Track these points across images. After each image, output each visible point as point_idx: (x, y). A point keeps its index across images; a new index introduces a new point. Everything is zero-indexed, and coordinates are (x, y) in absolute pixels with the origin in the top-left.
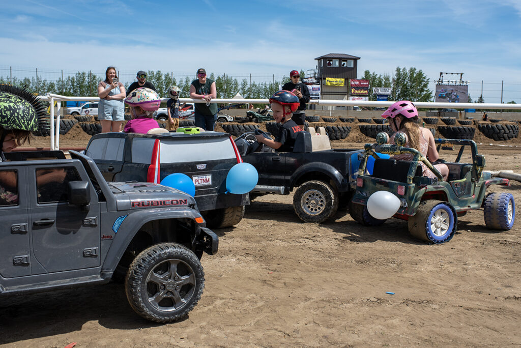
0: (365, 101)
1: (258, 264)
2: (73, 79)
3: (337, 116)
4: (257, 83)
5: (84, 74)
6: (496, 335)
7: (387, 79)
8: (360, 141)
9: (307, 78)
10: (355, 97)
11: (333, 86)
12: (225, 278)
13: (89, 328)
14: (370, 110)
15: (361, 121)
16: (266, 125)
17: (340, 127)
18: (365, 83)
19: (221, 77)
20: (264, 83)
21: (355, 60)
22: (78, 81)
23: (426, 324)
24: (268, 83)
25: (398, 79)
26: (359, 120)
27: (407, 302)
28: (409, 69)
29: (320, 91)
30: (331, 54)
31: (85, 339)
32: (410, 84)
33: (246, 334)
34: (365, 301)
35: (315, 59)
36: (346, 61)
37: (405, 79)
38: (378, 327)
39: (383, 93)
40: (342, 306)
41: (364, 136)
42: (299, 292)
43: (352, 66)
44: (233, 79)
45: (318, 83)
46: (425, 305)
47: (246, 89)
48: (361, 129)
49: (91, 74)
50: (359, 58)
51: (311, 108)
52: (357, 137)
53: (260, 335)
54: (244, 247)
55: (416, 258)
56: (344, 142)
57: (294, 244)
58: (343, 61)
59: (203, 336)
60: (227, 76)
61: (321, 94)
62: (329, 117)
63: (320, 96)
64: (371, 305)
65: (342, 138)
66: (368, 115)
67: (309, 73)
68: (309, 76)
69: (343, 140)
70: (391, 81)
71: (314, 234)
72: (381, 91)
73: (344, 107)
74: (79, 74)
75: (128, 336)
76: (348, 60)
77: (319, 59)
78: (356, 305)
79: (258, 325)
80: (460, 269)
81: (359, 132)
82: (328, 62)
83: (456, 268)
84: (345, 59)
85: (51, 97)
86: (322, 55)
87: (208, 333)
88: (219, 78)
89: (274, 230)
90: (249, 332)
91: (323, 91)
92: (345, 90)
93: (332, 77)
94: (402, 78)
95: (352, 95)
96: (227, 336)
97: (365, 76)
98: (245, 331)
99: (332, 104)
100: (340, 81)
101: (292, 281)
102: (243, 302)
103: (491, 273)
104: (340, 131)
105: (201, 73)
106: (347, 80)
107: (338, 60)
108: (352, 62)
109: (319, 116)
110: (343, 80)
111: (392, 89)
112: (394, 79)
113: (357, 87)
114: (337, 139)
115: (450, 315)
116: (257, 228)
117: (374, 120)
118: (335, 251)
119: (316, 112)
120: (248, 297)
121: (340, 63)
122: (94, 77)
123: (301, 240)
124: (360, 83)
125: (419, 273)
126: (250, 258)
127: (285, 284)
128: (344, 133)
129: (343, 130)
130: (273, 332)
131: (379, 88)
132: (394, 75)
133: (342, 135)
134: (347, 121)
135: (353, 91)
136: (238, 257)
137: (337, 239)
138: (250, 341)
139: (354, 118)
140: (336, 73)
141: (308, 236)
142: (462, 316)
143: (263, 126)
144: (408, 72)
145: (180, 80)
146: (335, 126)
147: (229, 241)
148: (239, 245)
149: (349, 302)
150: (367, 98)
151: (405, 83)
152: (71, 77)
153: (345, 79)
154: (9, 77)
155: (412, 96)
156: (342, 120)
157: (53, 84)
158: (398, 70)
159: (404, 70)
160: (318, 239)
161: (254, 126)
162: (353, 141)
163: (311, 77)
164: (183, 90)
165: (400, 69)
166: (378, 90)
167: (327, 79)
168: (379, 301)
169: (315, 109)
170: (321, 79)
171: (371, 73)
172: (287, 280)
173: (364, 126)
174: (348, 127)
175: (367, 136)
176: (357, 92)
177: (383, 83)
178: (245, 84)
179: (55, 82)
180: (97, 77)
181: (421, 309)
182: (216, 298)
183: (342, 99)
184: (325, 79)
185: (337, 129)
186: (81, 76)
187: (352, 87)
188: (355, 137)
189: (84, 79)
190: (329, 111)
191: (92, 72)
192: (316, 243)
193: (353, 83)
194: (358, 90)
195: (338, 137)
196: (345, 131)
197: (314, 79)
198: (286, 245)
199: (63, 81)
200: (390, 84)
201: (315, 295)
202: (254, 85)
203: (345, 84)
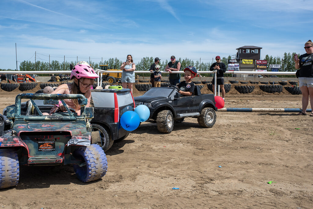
0: (265, 72)
1: (193, 146)
2: (107, 62)
3: (248, 81)
4: (204, 63)
5: (113, 59)
6: (299, 178)
7: (279, 59)
8: (259, 94)
9: (232, 60)
10: (259, 70)
11: (246, 64)
12: (177, 152)
13: (116, 166)
14: (268, 77)
15: (262, 83)
16: (208, 85)
17: (248, 86)
18: (265, 62)
19: (185, 60)
20: (208, 63)
21: (259, 49)
22: (110, 63)
23: (266, 172)
24: (210, 63)
25: (285, 60)
26: (261, 83)
27: (260, 164)
28: (292, 54)
29: (239, 67)
30: (245, 46)
31: (115, 170)
32: (292, 62)
33: (183, 171)
34: (240, 162)
35: (236, 49)
36: (254, 50)
37: (290, 59)
38: (243, 172)
39: (276, 67)
40: (228, 164)
41: (262, 91)
42: (210, 158)
43: (257, 53)
44: (191, 61)
45: (238, 62)
46: (269, 165)
47: (198, 66)
48: (260, 87)
49: (116, 59)
50: (262, 48)
51: (234, 76)
52: (258, 92)
53: (189, 172)
54: (187, 140)
55: (271, 147)
56: (251, 94)
57: (211, 139)
58: (252, 50)
59: (164, 171)
60: (188, 59)
61: (240, 69)
62: (244, 81)
63: (239, 70)
64: (242, 164)
65: (249, 93)
66: (267, 80)
67: (233, 57)
68: (233, 59)
69: (250, 93)
70: (281, 60)
71: (222, 136)
72: (274, 66)
73: (253, 75)
74: (111, 59)
75: (133, 170)
76: (255, 50)
77: (238, 49)
78: (235, 164)
79: (188, 169)
80: (292, 152)
81: (259, 89)
82: (243, 51)
83: (290, 152)
84: (253, 49)
85: (98, 71)
86: (240, 47)
87: (166, 170)
88: (184, 60)
89: (203, 134)
90: (184, 171)
91: (241, 67)
92: (253, 66)
93: (246, 59)
94: (288, 59)
95: (257, 69)
96: (175, 172)
97: (266, 58)
98: (183, 170)
99: (246, 74)
100: (250, 61)
101: (208, 154)
102: (183, 160)
103: (308, 155)
104: (248, 88)
105: (173, 58)
106: (254, 60)
107: (249, 49)
108: (257, 50)
109: (238, 81)
110: (252, 60)
111: (281, 65)
112: (282, 59)
113: (261, 65)
114: (247, 93)
115: (279, 170)
116: (195, 132)
117: (270, 83)
118: (231, 143)
119: (237, 78)
120: (186, 159)
121: (250, 51)
122: (118, 61)
123: (215, 138)
124: (262, 62)
125: (270, 153)
126: (190, 144)
127: (204, 154)
128: (251, 89)
129: (250, 88)
130: (195, 171)
131: (273, 65)
132: (283, 57)
133: (249, 91)
134: (254, 83)
135: (258, 67)
136: (183, 144)
137: (233, 138)
138: (184, 174)
139: (258, 81)
140: (248, 56)
141: (219, 137)
142: (285, 170)
143: (206, 86)
144: (291, 55)
145: (162, 62)
146: (246, 86)
147: (180, 137)
148: (185, 139)
149: (232, 163)
150: (266, 70)
151: (290, 62)
152: (106, 61)
153: (253, 60)
154: (76, 61)
155: (294, 69)
156: (251, 83)
157: (97, 64)
158: (285, 54)
159: (289, 54)
160: (224, 138)
161: (201, 86)
162: (256, 94)
163: (234, 59)
164: (164, 67)
165: (286, 54)
166: (273, 66)
167: (243, 60)
168: (246, 163)
169: (236, 77)
170: (240, 60)
171: (270, 56)
172: (205, 153)
173: (262, 86)
174: (253, 86)
175: (264, 91)
176: (260, 67)
177: (276, 62)
178: (197, 63)
179: (98, 64)
180: (120, 61)
181: (266, 167)
182: (171, 159)
183: (252, 71)
184: (242, 60)
185: (246, 87)
186: (111, 60)
187: (257, 64)
188: (257, 92)
189: (113, 62)
190: (244, 78)
191: (117, 58)
192: (222, 139)
193: (258, 62)
194: (261, 66)
195: (247, 92)
196: (251, 88)
197: (235, 60)
198: (207, 139)
199: (102, 63)
200: (280, 62)
201: (217, 159)
202: (203, 64)
203: (253, 63)
